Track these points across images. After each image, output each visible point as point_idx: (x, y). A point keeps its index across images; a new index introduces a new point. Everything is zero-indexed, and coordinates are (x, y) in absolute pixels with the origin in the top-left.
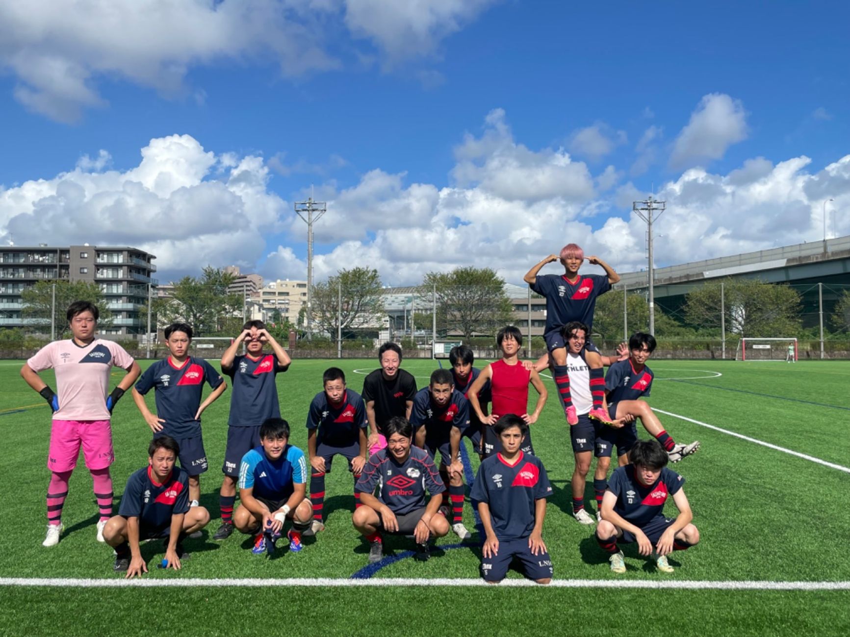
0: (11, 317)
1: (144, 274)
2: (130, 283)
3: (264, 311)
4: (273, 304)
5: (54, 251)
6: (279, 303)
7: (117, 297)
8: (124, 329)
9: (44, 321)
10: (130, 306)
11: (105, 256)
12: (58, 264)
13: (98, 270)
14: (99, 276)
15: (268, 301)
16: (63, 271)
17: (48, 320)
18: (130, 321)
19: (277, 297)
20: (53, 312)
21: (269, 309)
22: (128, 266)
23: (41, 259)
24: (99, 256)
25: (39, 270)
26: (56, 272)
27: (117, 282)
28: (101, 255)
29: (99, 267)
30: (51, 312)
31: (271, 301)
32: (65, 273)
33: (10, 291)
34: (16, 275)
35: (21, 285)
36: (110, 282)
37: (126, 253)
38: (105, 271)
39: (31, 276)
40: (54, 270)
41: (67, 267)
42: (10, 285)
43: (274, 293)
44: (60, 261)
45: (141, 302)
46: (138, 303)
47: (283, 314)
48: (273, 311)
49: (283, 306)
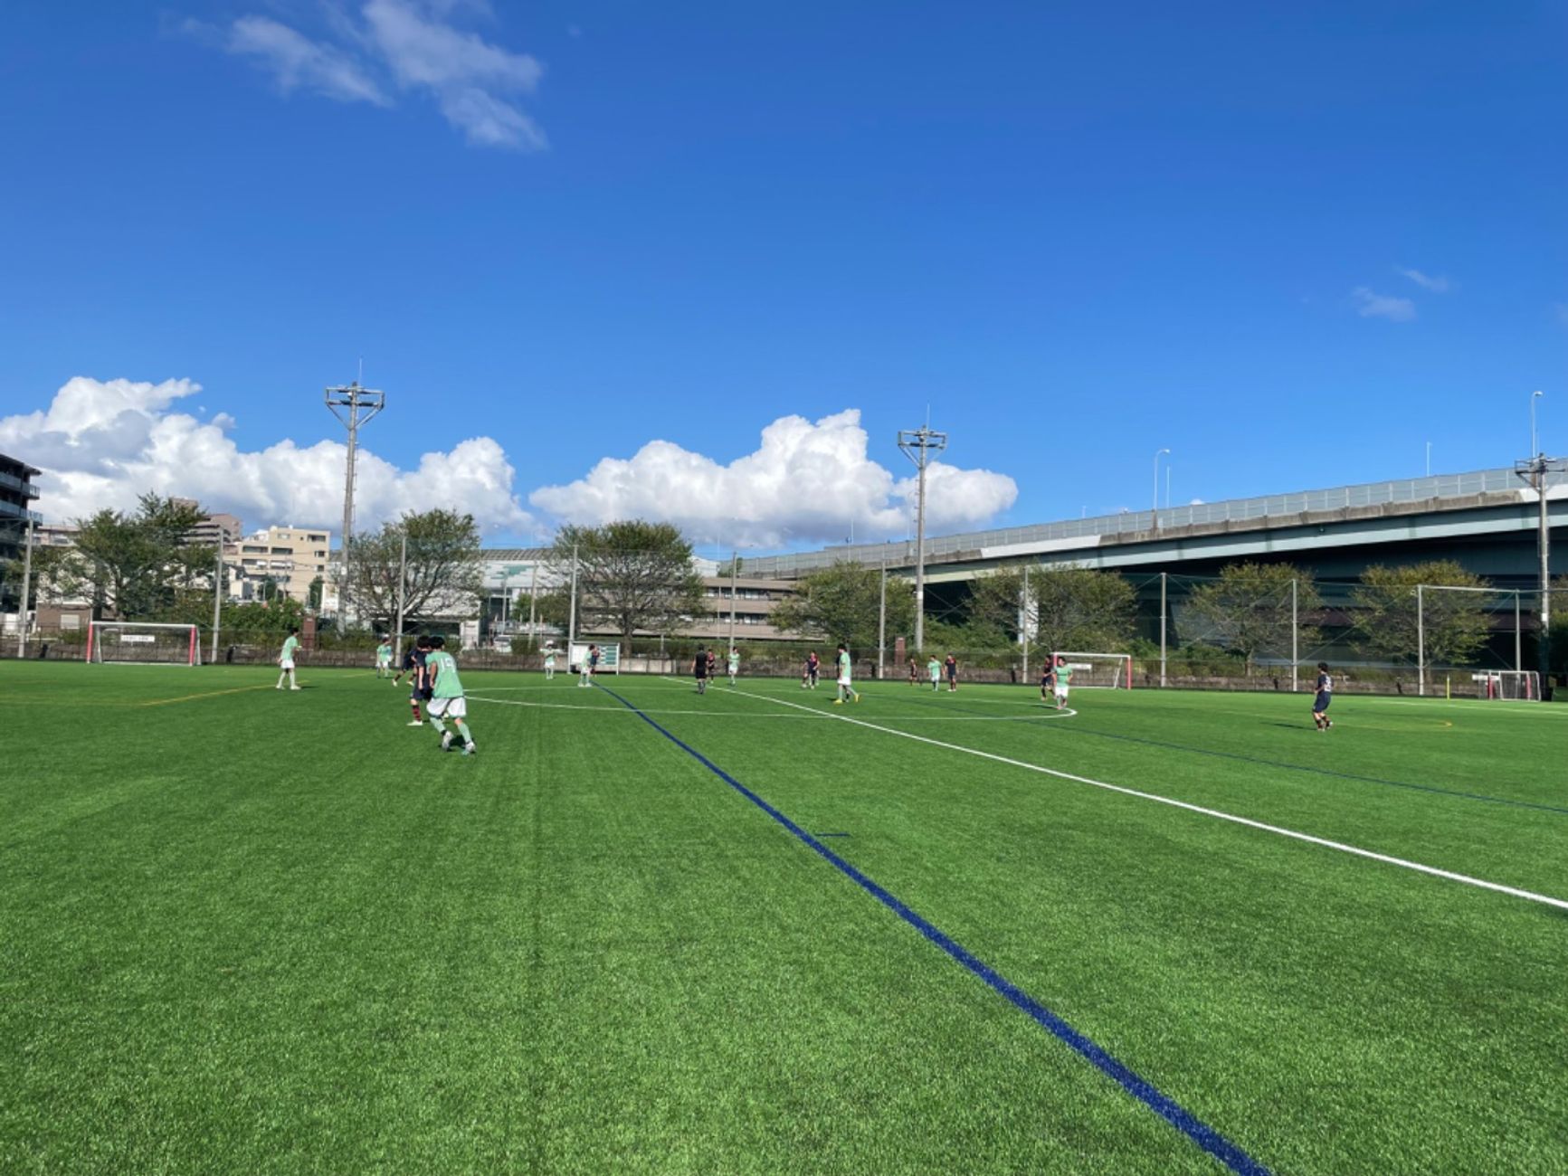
1: (16, 503)
3: (247, 580)
4: (262, 567)
6: (273, 568)
15: (253, 562)
19: (269, 556)
21: (253, 576)
31: (259, 563)
43: (263, 549)
45: (7, 553)
47: (281, 587)
48: (263, 580)
49: (282, 573)
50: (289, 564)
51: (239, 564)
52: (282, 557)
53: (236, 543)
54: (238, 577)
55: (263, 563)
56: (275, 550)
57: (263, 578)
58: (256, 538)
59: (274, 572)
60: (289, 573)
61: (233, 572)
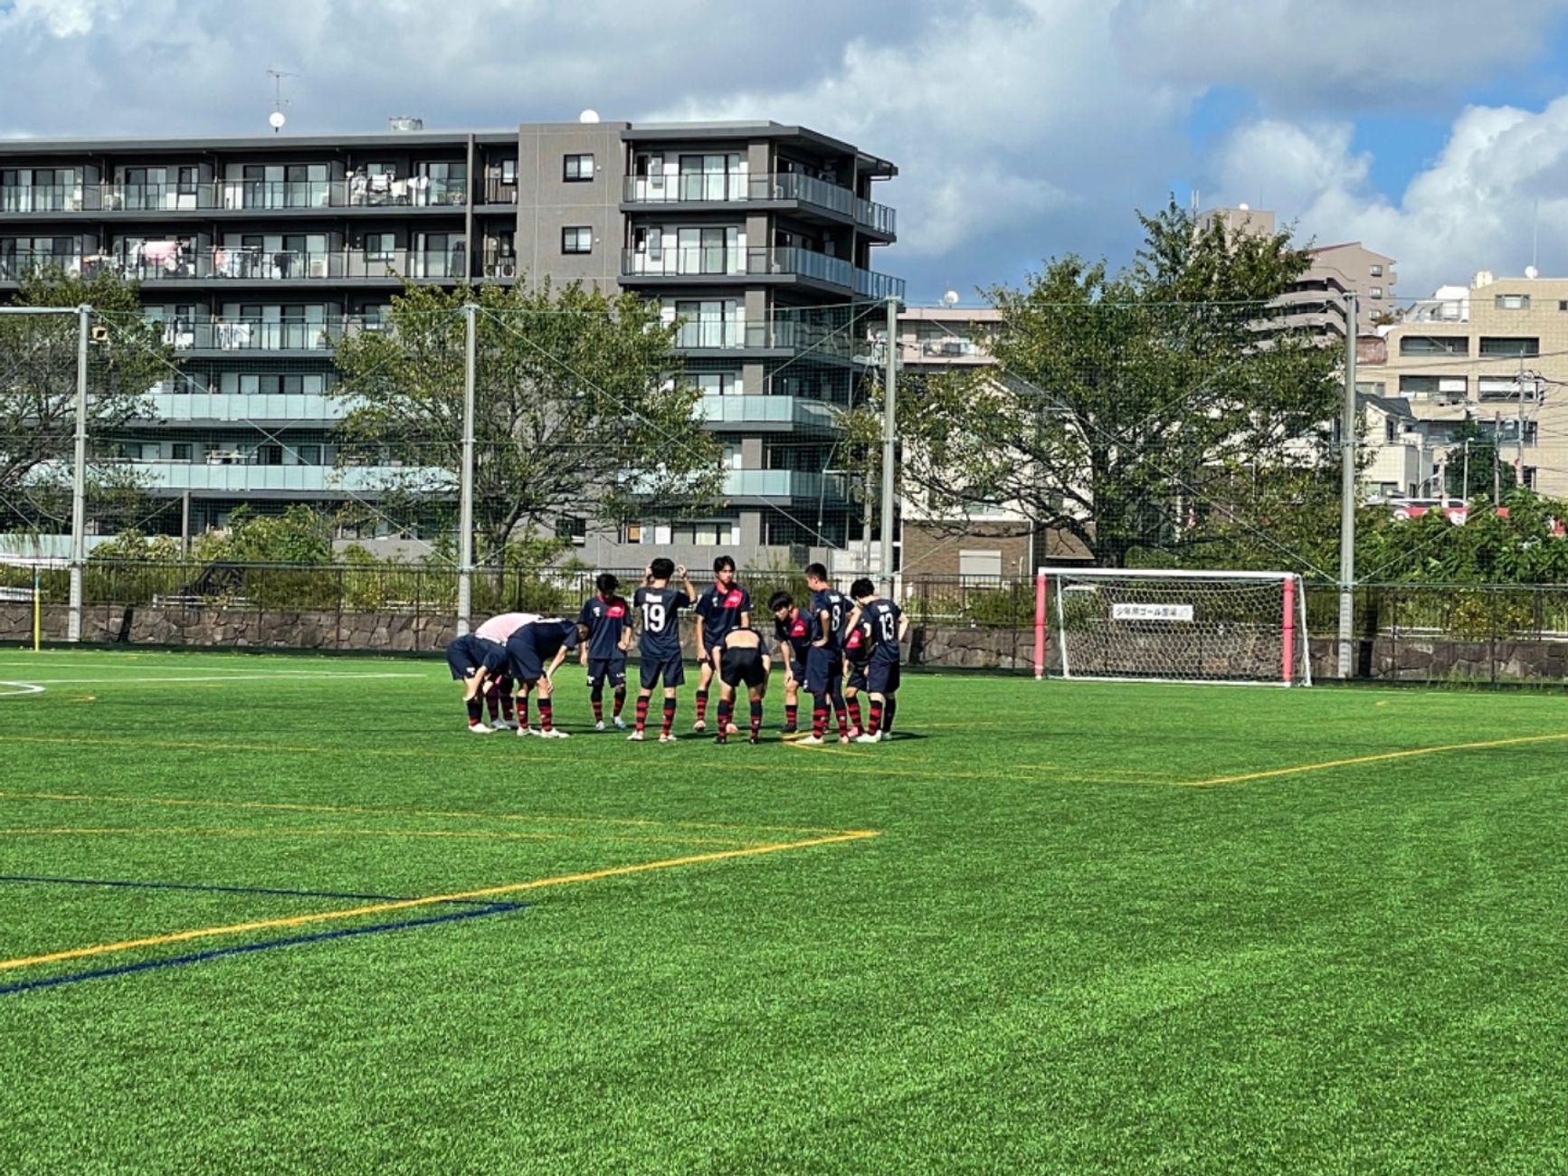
0: (275, 458)
1: (842, 254)
2: (780, 295)
3: (1416, 438)
4: (1455, 398)
5: (449, 152)
6: (1486, 397)
7: (726, 365)
8: (752, 520)
9: (425, 479)
10: (779, 410)
11: (671, 168)
12: (468, 210)
13: (640, 237)
14: (645, 265)
15: (1430, 382)
16: (491, 244)
17: (446, 474)
18: (778, 485)
19: (1473, 364)
20: (469, 438)
21: (1433, 427)
22: (770, 213)
23: (398, 189)
24: (642, 172)
25: (388, 240)
26: (460, 247)
27: (726, 290)
28: (652, 165)
29: (642, 221)
30: (455, 436)
31: (1445, 386)
32: (499, 253)
33: (271, 341)
34: (296, 266)
35: (315, 313)
36: (688, 292)
37: (760, 152)
38: (669, 240)
39: (359, 268)
40: (453, 239)
41: (504, 225)
42: (272, 313)
43: (1460, 343)
44: (478, 198)
45: (827, 391)
46: (815, 394)
47: (1507, 454)
48: (1459, 438)
49: (1510, 412)
50: (1530, 387)
51: (1392, 391)
52: (1509, 366)
53: (1382, 330)
54: (1391, 434)
55: (1459, 386)
56: (1488, 344)
57: (1460, 429)
58: (1435, 313)
59: (1487, 412)
60: (1530, 411)
61: (1375, 416)
